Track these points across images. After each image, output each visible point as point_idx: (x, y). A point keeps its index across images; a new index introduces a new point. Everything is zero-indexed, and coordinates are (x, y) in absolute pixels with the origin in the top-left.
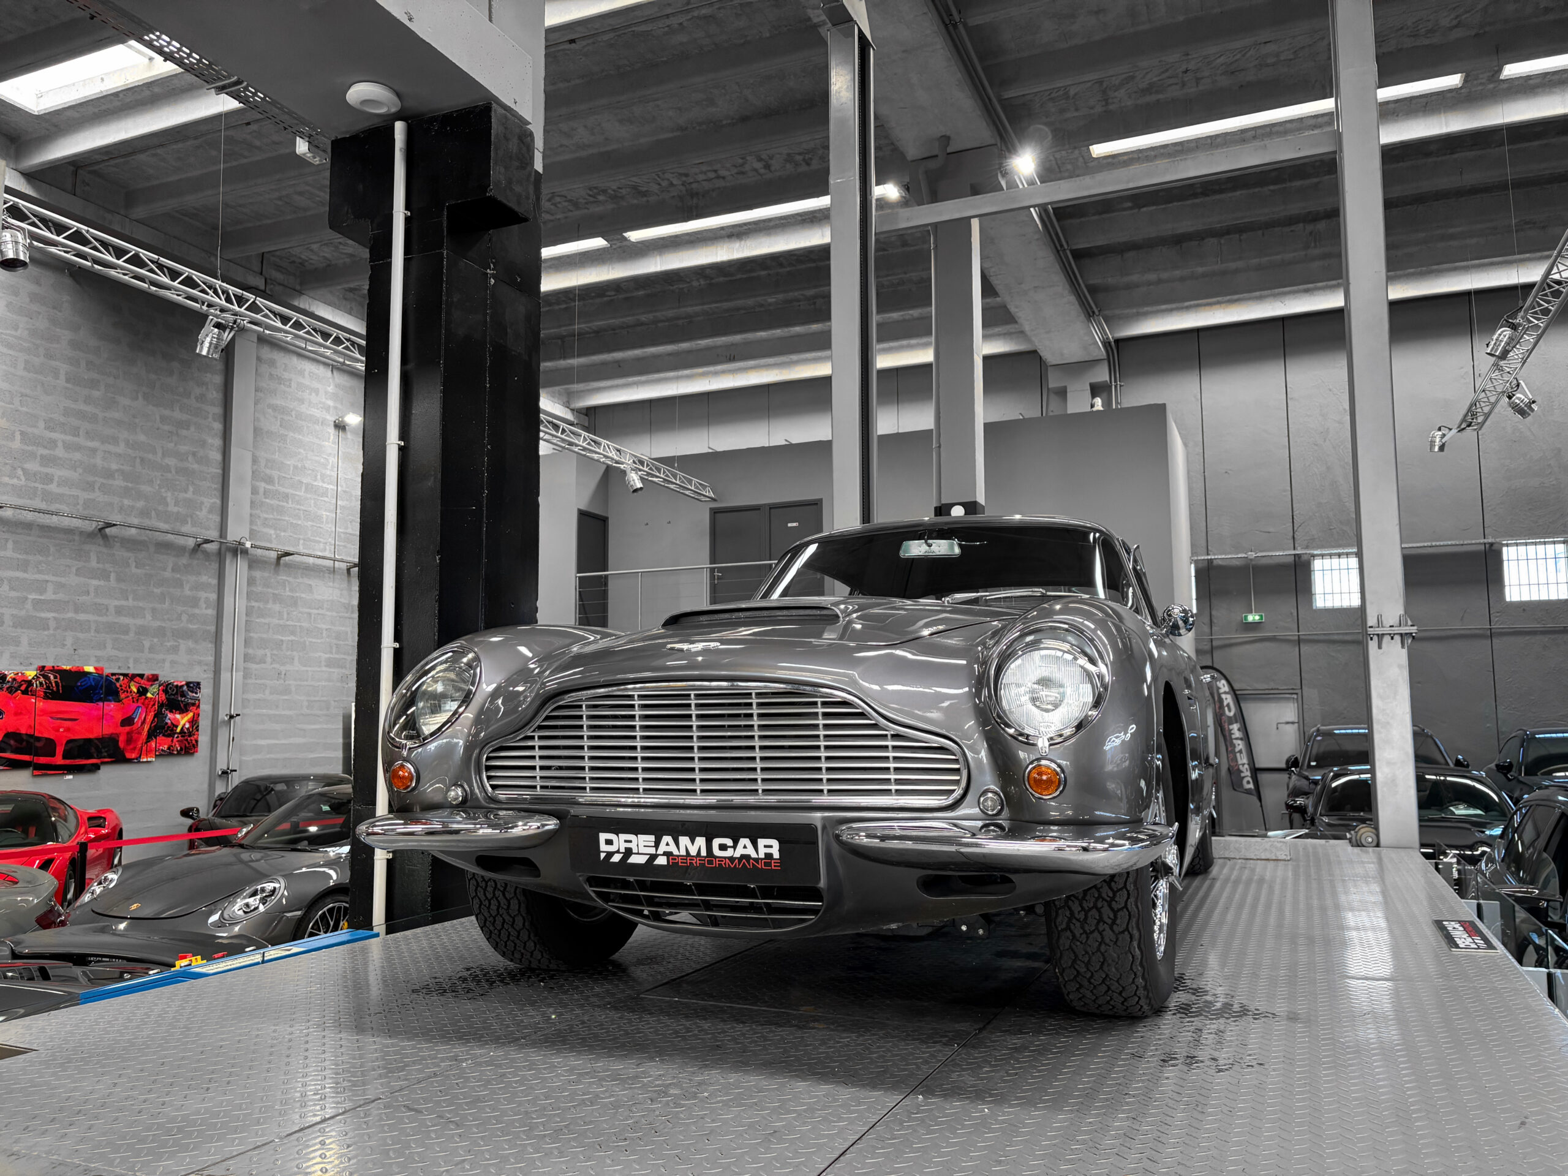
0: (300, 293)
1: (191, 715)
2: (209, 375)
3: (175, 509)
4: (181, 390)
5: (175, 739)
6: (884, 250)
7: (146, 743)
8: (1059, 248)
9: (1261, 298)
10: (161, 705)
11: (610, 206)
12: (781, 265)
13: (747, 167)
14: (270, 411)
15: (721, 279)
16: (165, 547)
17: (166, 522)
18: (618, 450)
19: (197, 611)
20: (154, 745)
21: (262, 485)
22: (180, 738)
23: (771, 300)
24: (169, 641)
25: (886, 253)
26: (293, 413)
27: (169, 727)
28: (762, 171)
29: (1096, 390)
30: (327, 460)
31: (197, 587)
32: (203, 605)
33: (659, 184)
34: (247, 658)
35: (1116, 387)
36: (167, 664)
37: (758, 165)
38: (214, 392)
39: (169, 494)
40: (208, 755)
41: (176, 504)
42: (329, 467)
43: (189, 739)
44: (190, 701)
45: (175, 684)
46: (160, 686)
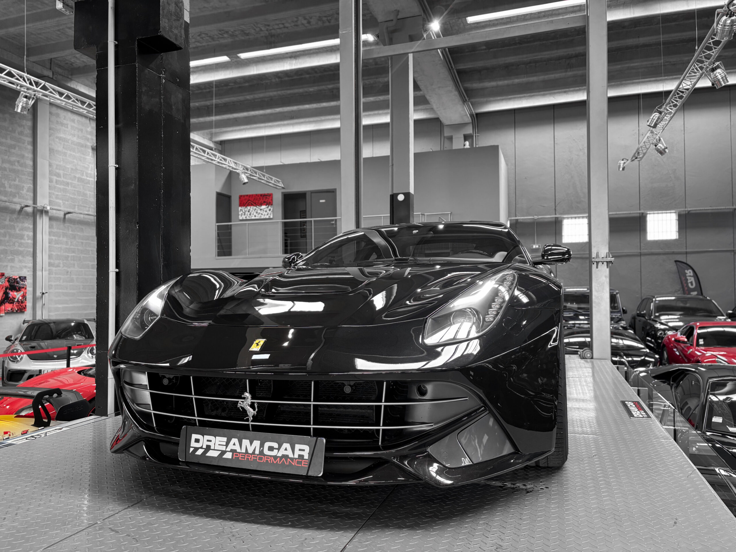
0: (71, 80)
1: (22, 293)
2: (25, 121)
3: (9, 190)
4: (10, 129)
5: (15, 305)
6: (367, 66)
8: (450, 68)
9: (544, 95)
10: (6, 289)
11: (230, 40)
12: (316, 72)
13: (299, 23)
14: (57, 140)
15: (287, 79)
16: (5, 209)
17: (5, 196)
18: (236, 163)
19: (23, 241)
21: (55, 178)
22: (17, 304)
23: (311, 89)
24: (9, 256)
25: (367, 68)
26: (70, 142)
27: (11, 299)
28: (307, 25)
29: (466, 138)
30: (88, 165)
31: (22, 229)
32: (25, 237)
33: (255, 30)
34: (50, 264)
35: (476, 136)
36: (9, 268)
37: (305, 22)
38: (28, 130)
39: (6, 182)
40: (32, 312)
41: (10, 187)
42: (90, 169)
43: (22, 304)
44: (21, 286)
45: (13, 277)
46: (5, 278)
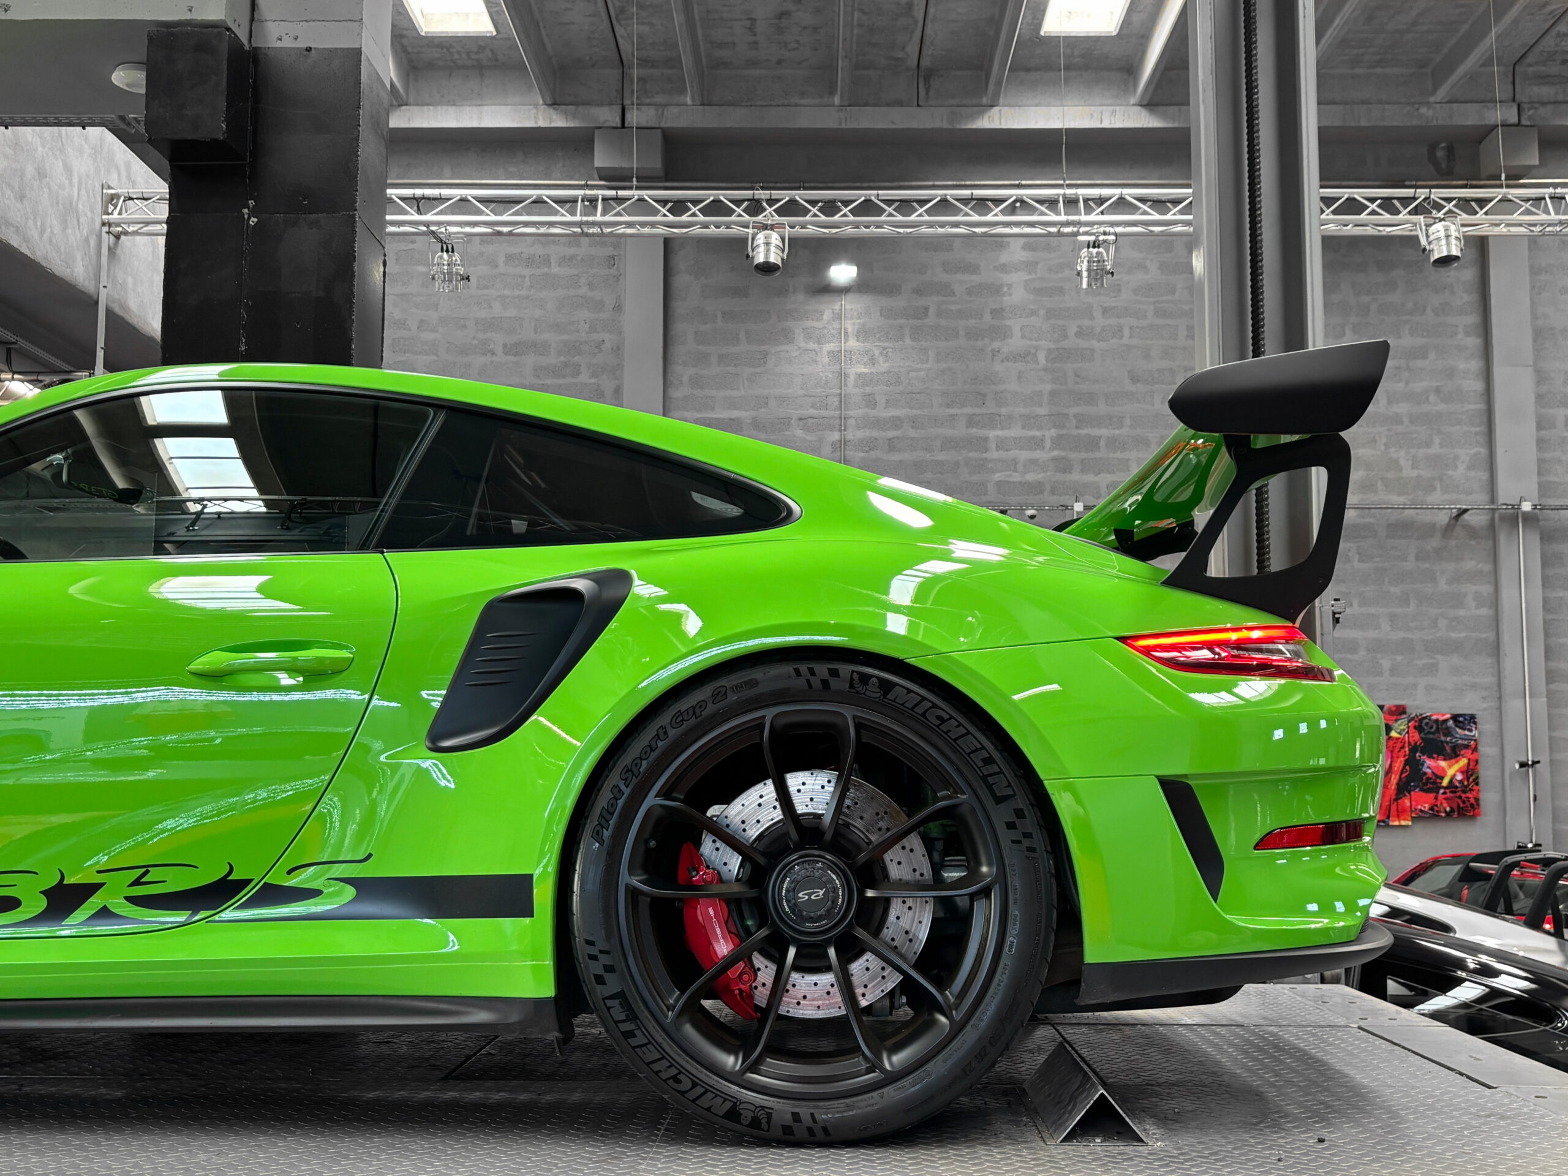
1: (1463, 762)
3: (1414, 473)
5: (1441, 796)
7: (1396, 800)
10: (1414, 749)
16: (1401, 528)
17: (1400, 494)
19: (1461, 612)
20: (1407, 802)
21: (1558, 413)
22: (1449, 795)
24: (1420, 659)
27: (1428, 778)
31: (1459, 578)
32: (1470, 601)
34: (1551, 676)
36: (1420, 691)
38: (1465, 296)
39: (1402, 454)
40: (1498, 820)
41: (1415, 465)
43: (1463, 796)
44: (1460, 742)
45: (1434, 717)
46: (1409, 721)
